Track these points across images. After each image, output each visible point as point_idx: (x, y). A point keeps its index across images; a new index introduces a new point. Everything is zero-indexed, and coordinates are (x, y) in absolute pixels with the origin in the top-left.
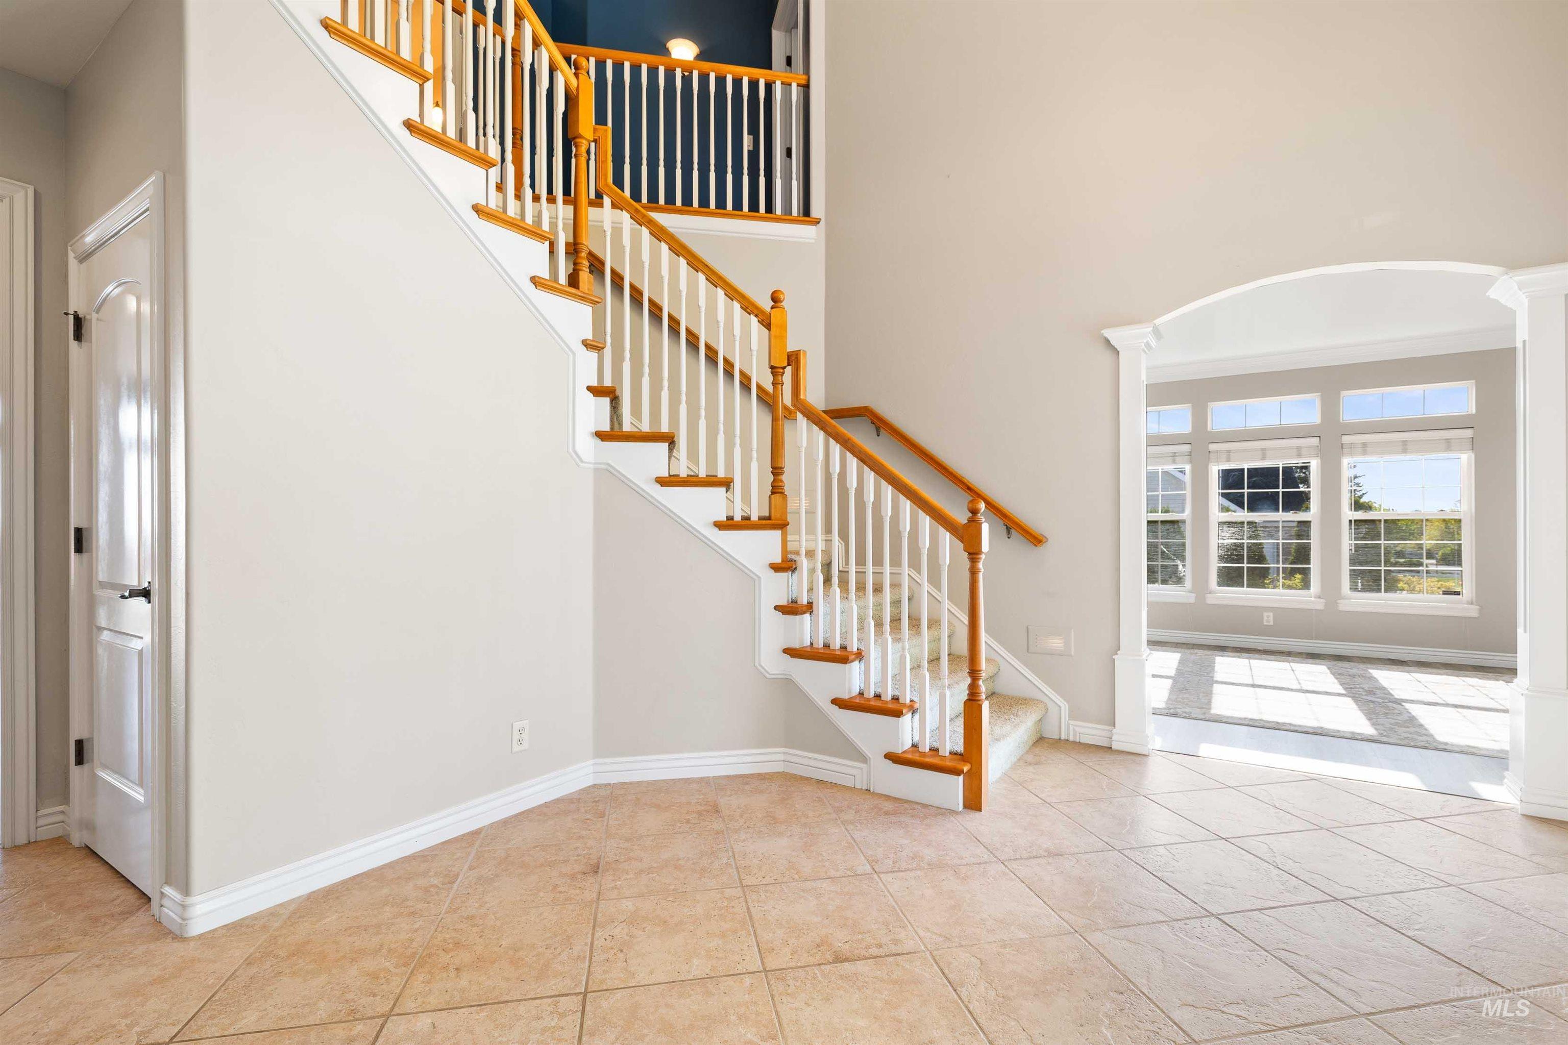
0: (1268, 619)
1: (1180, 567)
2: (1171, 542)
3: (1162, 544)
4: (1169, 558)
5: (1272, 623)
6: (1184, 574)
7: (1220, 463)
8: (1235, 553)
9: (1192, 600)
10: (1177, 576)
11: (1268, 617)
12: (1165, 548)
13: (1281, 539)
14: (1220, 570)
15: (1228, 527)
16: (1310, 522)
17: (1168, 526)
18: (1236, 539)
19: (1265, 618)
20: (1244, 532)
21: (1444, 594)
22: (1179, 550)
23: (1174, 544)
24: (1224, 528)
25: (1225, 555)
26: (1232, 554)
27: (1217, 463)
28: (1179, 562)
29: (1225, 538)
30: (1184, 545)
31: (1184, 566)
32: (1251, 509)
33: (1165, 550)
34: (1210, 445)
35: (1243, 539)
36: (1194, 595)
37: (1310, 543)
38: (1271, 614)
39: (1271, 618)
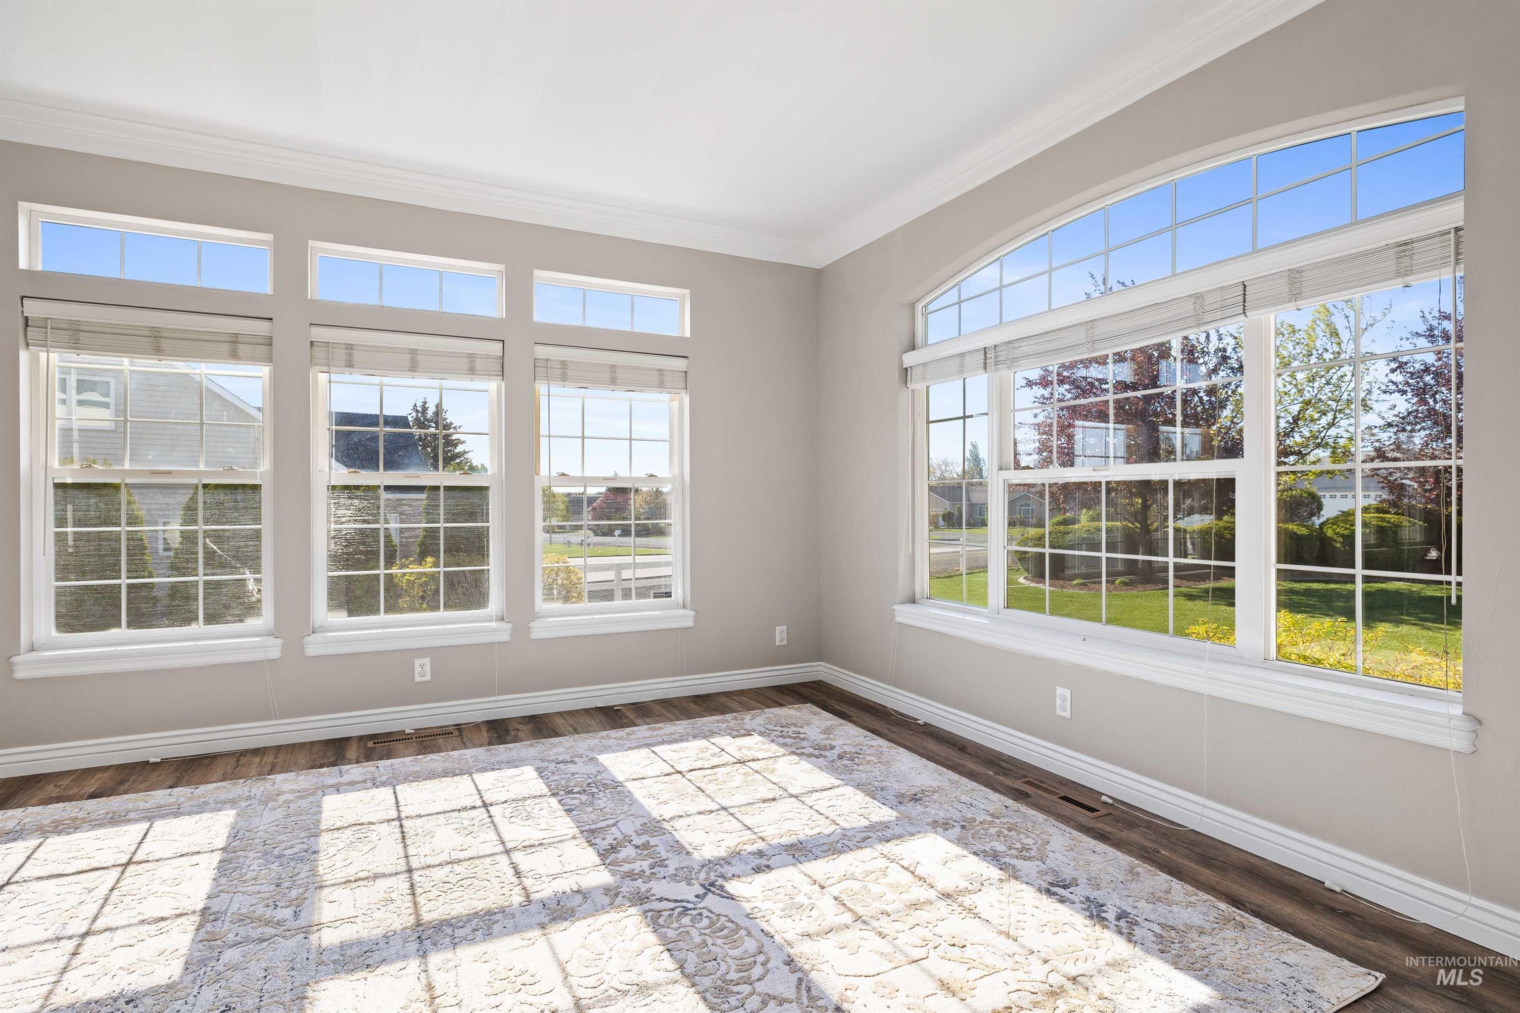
0: (423, 671)
1: (251, 586)
2: (228, 530)
3: (207, 534)
4: (223, 566)
5: (428, 678)
6: (258, 596)
7: (333, 369)
8: (361, 548)
9: (275, 653)
10: (242, 604)
11: (422, 666)
12: (214, 543)
13: (442, 520)
14: (333, 583)
15: (350, 498)
16: (486, 488)
17: (221, 496)
18: (364, 521)
19: (417, 670)
20: (379, 508)
21: (655, 597)
22: (246, 546)
23: (235, 534)
24: (342, 501)
25: (343, 553)
26: (356, 552)
27: (326, 369)
28: (248, 575)
29: (343, 519)
30: (257, 535)
31: (258, 581)
32: (391, 465)
33: (215, 547)
34: (314, 330)
35: (377, 522)
36: (279, 642)
37: (488, 528)
38: (427, 661)
39: (428, 669)
